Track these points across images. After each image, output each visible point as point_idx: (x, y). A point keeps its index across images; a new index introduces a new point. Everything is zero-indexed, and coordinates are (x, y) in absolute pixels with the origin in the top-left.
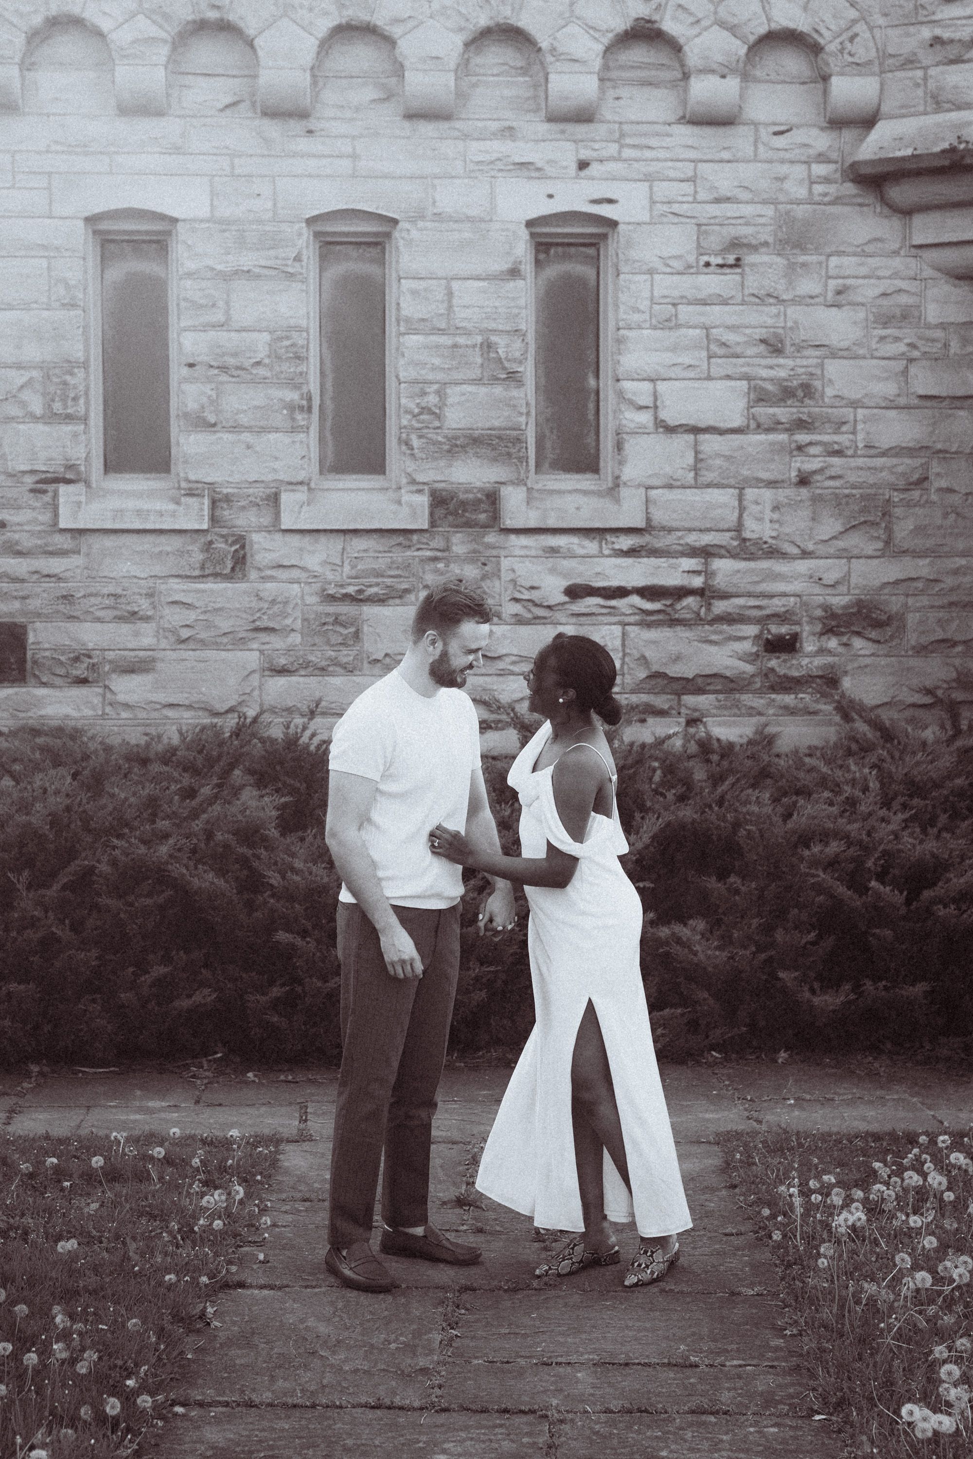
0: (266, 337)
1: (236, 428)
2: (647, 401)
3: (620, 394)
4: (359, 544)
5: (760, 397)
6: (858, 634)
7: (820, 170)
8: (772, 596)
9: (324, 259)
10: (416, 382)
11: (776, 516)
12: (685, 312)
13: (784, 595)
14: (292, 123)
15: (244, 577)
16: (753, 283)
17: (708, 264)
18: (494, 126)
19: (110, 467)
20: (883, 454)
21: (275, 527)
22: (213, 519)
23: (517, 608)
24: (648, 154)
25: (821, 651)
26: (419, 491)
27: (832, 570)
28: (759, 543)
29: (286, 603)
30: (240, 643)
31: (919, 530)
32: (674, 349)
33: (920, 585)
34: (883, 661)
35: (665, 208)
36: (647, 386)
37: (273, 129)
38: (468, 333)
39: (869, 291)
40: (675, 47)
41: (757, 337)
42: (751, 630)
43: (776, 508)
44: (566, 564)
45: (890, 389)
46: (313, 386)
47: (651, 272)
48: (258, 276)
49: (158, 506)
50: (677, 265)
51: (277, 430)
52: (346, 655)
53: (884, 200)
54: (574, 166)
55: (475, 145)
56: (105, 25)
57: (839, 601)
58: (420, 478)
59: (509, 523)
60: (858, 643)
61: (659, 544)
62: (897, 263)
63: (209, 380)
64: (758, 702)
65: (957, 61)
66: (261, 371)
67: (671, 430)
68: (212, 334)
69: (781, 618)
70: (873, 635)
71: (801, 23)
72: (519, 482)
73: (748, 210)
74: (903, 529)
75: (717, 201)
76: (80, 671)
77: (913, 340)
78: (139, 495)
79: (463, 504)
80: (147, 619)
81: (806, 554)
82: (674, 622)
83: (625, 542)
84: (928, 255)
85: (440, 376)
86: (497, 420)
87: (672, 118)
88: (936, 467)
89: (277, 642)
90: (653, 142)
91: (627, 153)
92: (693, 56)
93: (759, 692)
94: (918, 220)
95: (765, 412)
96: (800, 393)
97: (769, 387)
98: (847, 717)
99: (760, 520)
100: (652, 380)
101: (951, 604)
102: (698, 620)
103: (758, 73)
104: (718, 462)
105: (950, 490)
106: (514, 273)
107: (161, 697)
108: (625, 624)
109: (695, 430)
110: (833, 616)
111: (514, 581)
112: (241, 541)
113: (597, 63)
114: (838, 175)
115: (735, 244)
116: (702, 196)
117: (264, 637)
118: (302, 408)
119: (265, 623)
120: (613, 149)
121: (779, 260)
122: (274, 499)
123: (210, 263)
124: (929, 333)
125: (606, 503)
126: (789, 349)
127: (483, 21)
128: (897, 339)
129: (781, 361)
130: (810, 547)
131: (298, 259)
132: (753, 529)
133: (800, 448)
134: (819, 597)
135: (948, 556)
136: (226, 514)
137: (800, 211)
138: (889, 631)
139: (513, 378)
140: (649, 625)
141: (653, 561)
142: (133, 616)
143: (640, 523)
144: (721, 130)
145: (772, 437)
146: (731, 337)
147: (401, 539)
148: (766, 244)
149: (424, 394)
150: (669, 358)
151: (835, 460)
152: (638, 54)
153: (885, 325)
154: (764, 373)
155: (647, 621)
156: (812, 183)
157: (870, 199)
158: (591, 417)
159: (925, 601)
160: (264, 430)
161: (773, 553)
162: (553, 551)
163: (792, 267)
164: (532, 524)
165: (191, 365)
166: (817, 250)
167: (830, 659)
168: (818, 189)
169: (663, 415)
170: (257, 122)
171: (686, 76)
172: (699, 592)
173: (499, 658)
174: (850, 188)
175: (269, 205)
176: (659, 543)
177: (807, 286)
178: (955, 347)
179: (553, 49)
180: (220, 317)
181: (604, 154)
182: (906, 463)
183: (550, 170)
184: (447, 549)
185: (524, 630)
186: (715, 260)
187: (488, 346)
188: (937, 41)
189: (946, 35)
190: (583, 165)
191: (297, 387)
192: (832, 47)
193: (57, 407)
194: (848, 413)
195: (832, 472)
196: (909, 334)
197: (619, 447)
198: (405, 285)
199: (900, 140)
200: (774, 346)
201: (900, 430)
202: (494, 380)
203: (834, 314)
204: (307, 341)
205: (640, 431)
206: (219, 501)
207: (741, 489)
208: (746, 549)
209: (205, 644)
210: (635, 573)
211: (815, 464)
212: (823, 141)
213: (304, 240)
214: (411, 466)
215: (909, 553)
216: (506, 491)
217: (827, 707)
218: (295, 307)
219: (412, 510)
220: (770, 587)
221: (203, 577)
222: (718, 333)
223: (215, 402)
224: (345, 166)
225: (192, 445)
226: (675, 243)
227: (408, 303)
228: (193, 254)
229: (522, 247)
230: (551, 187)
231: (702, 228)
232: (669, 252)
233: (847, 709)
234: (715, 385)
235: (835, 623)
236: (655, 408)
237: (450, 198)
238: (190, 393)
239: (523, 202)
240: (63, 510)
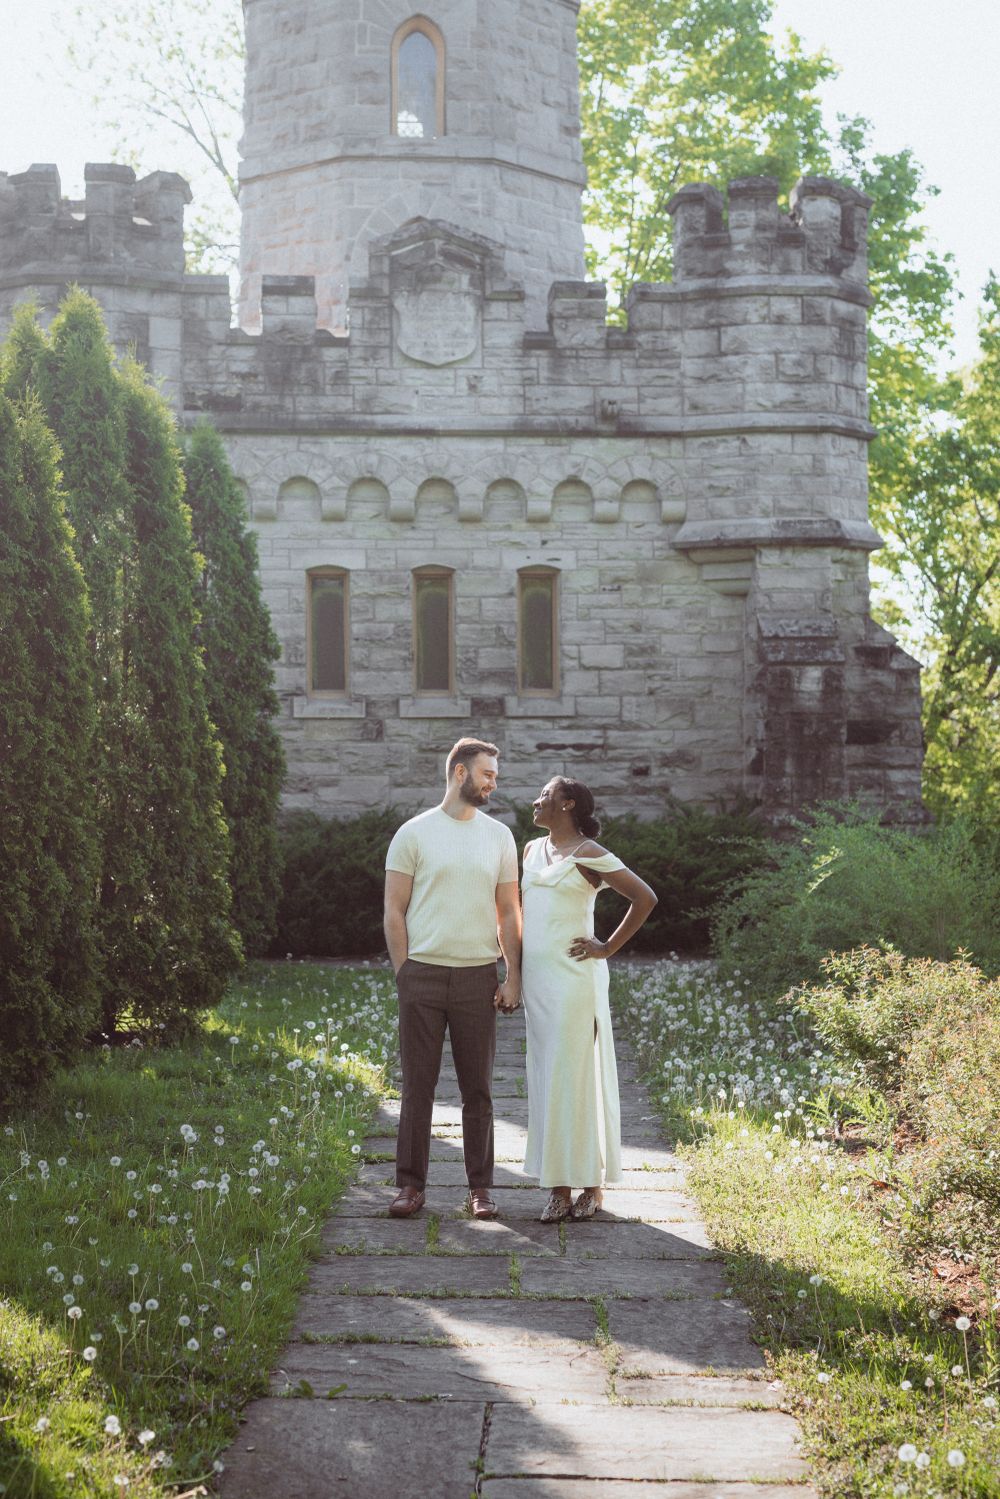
0: (392, 626)
1: (378, 669)
2: (575, 655)
3: (563, 652)
4: (436, 725)
5: (630, 652)
6: (679, 766)
7: (658, 544)
8: (636, 748)
9: (419, 587)
10: (463, 647)
11: (638, 710)
12: (594, 612)
13: (642, 748)
14: (405, 525)
15: (382, 740)
16: (627, 598)
17: (604, 589)
18: (501, 524)
19: (314, 688)
20: (690, 679)
21: (397, 716)
22: (368, 713)
23: (513, 755)
24: (575, 537)
25: (661, 775)
26: (466, 699)
28: (630, 723)
29: (402, 753)
30: (380, 772)
31: (707, 716)
32: (588, 630)
33: (708, 743)
34: (691, 780)
35: (584, 563)
36: (575, 648)
37: (395, 527)
38: (488, 623)
39: (682, 601)
40: (587, 487)
41: (628, 622)
42: (627, 765)
43: (638, 706)
44: (537, 733)
45: (692, 648)
46: (414, 649)
47: (577, 593)
48: (389, 597)
49: (341, 706)
50: (590, 590)
51: (397, 670)
52: (431, 778)
53: (689, 559)
54: (540, 543)
55: (493, 534)
56: (317, 480)
57: (668, 750)
58: (466, 692)
59: (509, 714)
60: (678, 771)
61: (581, 723)
62: (696, 588)
63: (364, 646)
64: (630, 799)
65: (721, 496)
66: (391, 642)
67: (587, 669)
68: (366, 624)
69: (641, 758)
70: (686, 766)
71: (647, 476)
72: (515, 694)
73: (623, 563)
74: (700, 716)
75: (609, 559)
76: (303, 786)
77: (704, 625)
78: (330, 701)
79: (487, 705)
80: (335, 761)
81: (652, 728)
82: (589, 761)
83: (565, 723)
84: (712, 584)
85: (477, 644)
86: (502, 664)
87: (587, 520)
88: (715, 686)
89: (398, 772)
90: (578, 531)
91: (566, 537)
92: (596, 492)
93: (631, 794)
94: (707, 568)
95: (633, 660)
96: (649, 651)
97: (634, 648)
98: (672, 806)
99: (630, 711)
100: (578, 645)
101: (724, 752)
102: (601, 760)
103: (628, 498)
104: (610, 684)
105: (723, 697)
106: (511, 594)
107: (343, 797)
108: (565, 762)
109: (599, 669)
110: (666, 758)
111: (513, 742)
112: (380, 723)
113: (550, 497)
114: (667, 547)
115: (617, 580)
116: (602, 557)
117: (391, 769)
118: (409, 659)
119: (392, 762)
120: (558, 535)
121: (639, 587)
122: (396, 703)
123: (364, 590)
124: (712, 622)
125: (556, 704)
126: (644, 629)
127: (496, 477)
128: (696, 625)
129: (640, 635)
130: (655, 724)
131: (407, 588)
132: (627, 716)
133: (650, 677)
134: (659, 749)
135: (722, 728)
136: (373, 710)
137: (649, 564)
138: (693, 765)
139: (511, 644)
140: (578, 763)
141: (579, 732)
142: (328, 759)
143: (571, 713)
144: (610, 526)
145: (636, 672)
146: (615, 624)
147: (457, 721)
148: (632, 580)
149: (467, 652)
150: (586, 634)
151: (667, 683)
152: (570, 490)
153: (690, 618)
154: (632, 641)
155: (576, 761)
156: (654, 550)
157: (682, 558)
158: (549, 661)
159: (710, 750)
160: (392, 670)
161: (637, 727)
162: (530, 727)
163: (644, 590)
164: (520, 714)
165: (356, 639)
166: (657, 583)
167: (665, 779)
168: (657, 553)
169: (585, 662)
170: (388, 524)
171: (593, 501)
172: (601, 747)
174: (672, 553)
175: (394, 563)
176: (583, 723)
177: (653, 600)
178: (724, 628)
179: (529, 490)
180: (370, 616)
181: (554, 537)
182: (701, 685)
183: (528, 545)
184: (480, 726)
185: (517, 765)
186: (608, 587)
187: (499, 629)
188: (711, 487)
189: (716, 484)
190: (544, 543)
191: (407, 649)
192: (663, 488)
193: (293, 659)
194: (673, 660)
195: (666, 688)
196: (702, 622)
197: (562, 676)
198: (459, 600)
199: (694, 532)
200: (637, 628)
201: (698, 668)
202: (502, 645)
203: (665, 613)
204: (412, 627)
205: (572, 669)
206: (370, 704)
207: (621, 697)
208: (624, 726)
209: (363, 773)
210: (570, 737)
211: (657, 684)
212: (659, 531)
213: (410, 580)
214: (462, 687)
215: (703, 727)
216: (507, 699)
217: (662, 802)
218: (406, 611)
219: (462, 708)
220: (636, 744)
221: (362, 740)
222: (609, 622)
223: (368, 657)
224: (430, 544)
225: (356, 677)
226: (588, 579)
227: (460, 609)
228: (358, 587)
229: (515, 582)
230: (529, 553)
231: (601, 572)
232: (586, 583)
233: (672, 803)
234: (608, 647)
235: (667, 761)
236: (579, 658)
237: (480, 559)
238: (355, 653)
239: (516, 561)
240: (296, 709)
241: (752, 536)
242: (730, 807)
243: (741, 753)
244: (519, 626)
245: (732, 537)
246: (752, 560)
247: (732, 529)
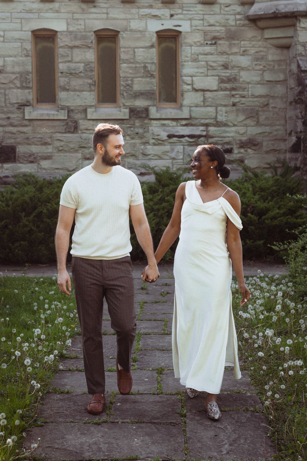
0: (83, 65)
1: (75, 90)
2: (190, 82)
3: (183, 81)
5: (222, 81)
6: (249, 148)
7: (238, 17)
8: (225, 137)
9: (98, 42)
10: (124, 77)
11: (226, 115)
12: (201, 57)
13: (228, 137)
14: (90, 4)
15: (77, 132)
16: (220, 49)
17: (207, 44)
18: (146, 5)
19: (38, 102)
20: (257, 97)
21: (86, 118)
22: (68, 116)
23: (153, 141)
24: (190, 12)
25: (239, 153)
26: (126, 108)
27: (242, 130)
28: (221, 122)
29: (89, 140)
30: (76, 151)
31: (267, 118)
32: (198, 68)
33: (267, 134)
34: (256, 156)
35: (195, 28)
36: (190, 78)
37: (84, 6)
38: (139, 63)
39: (252, 51)
41: (221, 63)
43: (226, 112)
44: (167, 128)
45: (258, 79)
46: (96, 78)
47: (191, 46)
48: (80, 47)
49: (53, 112)
50: (198, 44)
51: (86, 91)
53: (256, 25)
54: (169, 16)
55: (142, 10)
57: (244, 139)
58: (126, 104)
59: (151, 117)
60: (249, 150)
61: (193, 123)
62: (260, 43)
63: (66, 77)
66: (82, 75)
67: (197, 90)
68: (67, 64)
69: (228, 143)
70: (254, 148)
72: (154, 105)
73: (218, 28)
74: (262, 118)
75: (210, 26)
76: (31, 159)
77: (264, 65)
78: (47, 109)
79: (138, 111)
80: (50, 144)
81: (235, 125)
83: (184, 122)
84: (269, 41)
85: (133, 76)
86: (147, 88)
87: (196, 2)
88: (271, 101)
89: (86, 151)
90: (192, 9)
91: (184, 12)
94: (266, 31)
95: (223, 85)
96: (233, 80)
97: (224, 78)
98: (246, 171)
99: (221, 116)
100: (191, 76)
101: (276, 139)
104: (210, 100)
105: (275, 107)
106: (152, 46)
107: (54, 166)
108: (184, 145)
109: (203, 91)
110: (242, 143)
111: (153, 134)
112: (76, 122)
114: (243, 18)
115: (214, 38)
116: (206, 24)
117: (83, 149)
118: (93, 85)
119: (83, 145)
120: (180, 11)
121: (227, 43)
122: (85, 111)
123: (66, 43)
124: (270, 63)
125: (179, 112)
126: (230, 67)
128: (260, 65)
129: (228, 71)
130: (236, 123)
131: (92, 42)
132: (220, 118)
133: (233, 96)
134: (238, 137)
135: (275, 125)
136: (72, 114)
137: (233, 29)
138: (258, 147)
139: (152, 76)
140: (190, 146)
141: (192, 128)
142: (46, 144)
143: (188, 117)
144: (211, 6)
145: (225, 92)
146: (213, 64)
147: (121, 122)
148: (223, 38)
149: (127, 81)
150: (196, 70)
151: (243, 99)
153: (257, 61)
154: (223, 74)
155: (190, 144)
156: (236, 20)
157: (252, 25)
158: (174, 86)
159: (268, 138)
160: (82, 91)
161: (226, 125)
162: (164, 125)
163: (230, 44)
164: (158, 117)
165: (62, 73)
166: (238, 40)
167: (241, 155)
168: (238, 22)
169: (195, 86)
170: (80, 4)
172: (205, 136)
173: (149, 155)
174: (247, 22)
175: (83, 27)
177: (235, 50)
178: (276, 67)
180: (70, 59)
181: (178, 12)
182: (263, 100)
183: (163, 17)
184: (134, 124)
185: (156, 147)
186: (209, 42)
187: (145, 67)
190: (172, 16)
191: (91, 79)
193: (24, 84)
195: (242, 102)
196: (263, 63)
197: (182, 95)
198: (122, 50)
199: (260, 9)
200: (225, 66)
201: (260, 90)
202: (147, 77)
203: (242, 57)
204: (95, 66)
205: (188, 91)
206: (70, 111)
207: (217, 107)
208: (218, 124)
209: (66, 151)
210: (186, 131)
211: (237, 100)
212: (239, 9)
213: (93, 37)
214: (124, 101)
215: (263, 125)
216: (151, 108)
217: (240, 168)
218: (91, 56)
219: (124, 113)
220: (225, 135)
221: (65, 133)
222: (210, 63)
223: (68, 83)
224: (104, 16)
225: (62, 95)
226: (198, 37)
227: (123, 55)
228: (62, 41)
229: (154, 39)
230: (163, 22)
231: (205, 33)
232: (196, 40)
233: (246, 169)
234: (209, 78)
235: (243, 145)
236: (192, 84)
237: (135, 25)
238: (61, 81)
239: (155, 26)
240: (26, 114)
241: (295, 10)
242: (279, 171)
243: (285, 140)
244: (157, 65)
245: (284, 11)
246: (294, 25)
247: (282, 6)
